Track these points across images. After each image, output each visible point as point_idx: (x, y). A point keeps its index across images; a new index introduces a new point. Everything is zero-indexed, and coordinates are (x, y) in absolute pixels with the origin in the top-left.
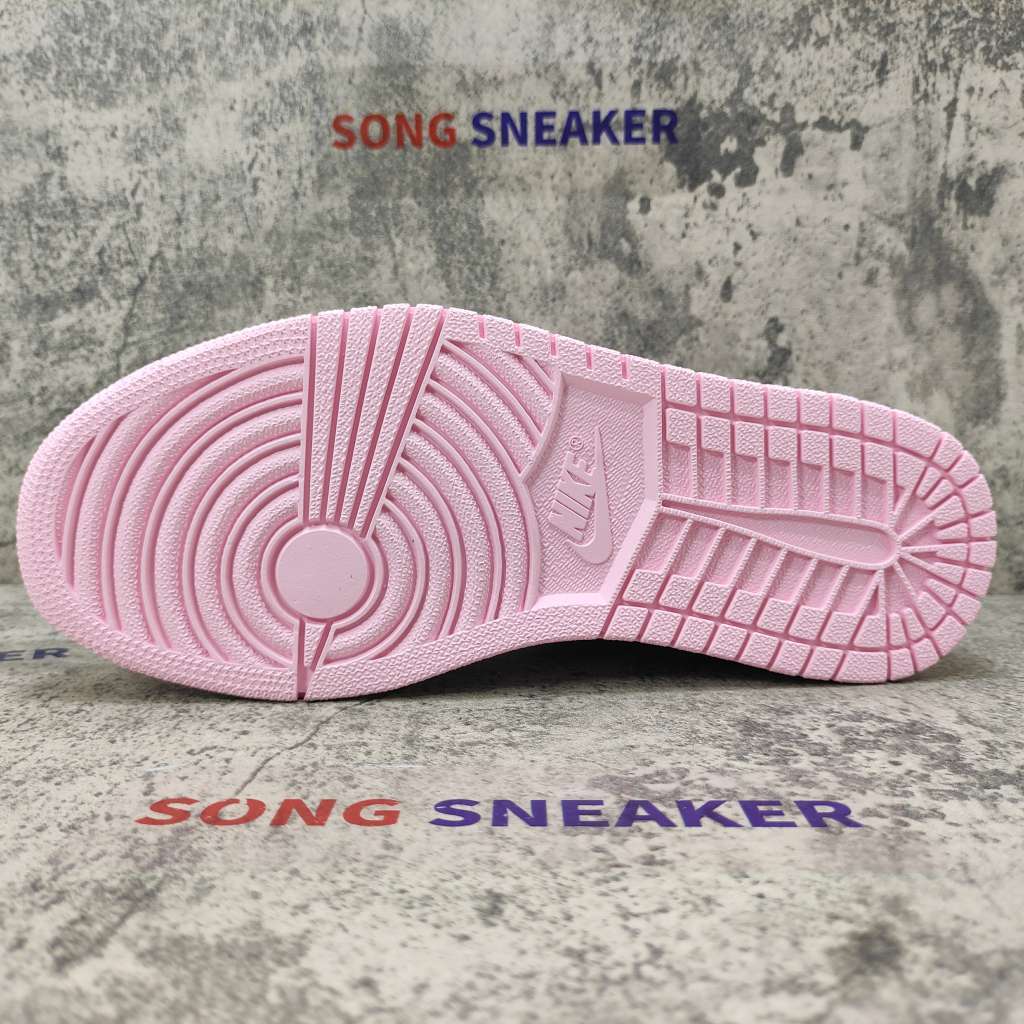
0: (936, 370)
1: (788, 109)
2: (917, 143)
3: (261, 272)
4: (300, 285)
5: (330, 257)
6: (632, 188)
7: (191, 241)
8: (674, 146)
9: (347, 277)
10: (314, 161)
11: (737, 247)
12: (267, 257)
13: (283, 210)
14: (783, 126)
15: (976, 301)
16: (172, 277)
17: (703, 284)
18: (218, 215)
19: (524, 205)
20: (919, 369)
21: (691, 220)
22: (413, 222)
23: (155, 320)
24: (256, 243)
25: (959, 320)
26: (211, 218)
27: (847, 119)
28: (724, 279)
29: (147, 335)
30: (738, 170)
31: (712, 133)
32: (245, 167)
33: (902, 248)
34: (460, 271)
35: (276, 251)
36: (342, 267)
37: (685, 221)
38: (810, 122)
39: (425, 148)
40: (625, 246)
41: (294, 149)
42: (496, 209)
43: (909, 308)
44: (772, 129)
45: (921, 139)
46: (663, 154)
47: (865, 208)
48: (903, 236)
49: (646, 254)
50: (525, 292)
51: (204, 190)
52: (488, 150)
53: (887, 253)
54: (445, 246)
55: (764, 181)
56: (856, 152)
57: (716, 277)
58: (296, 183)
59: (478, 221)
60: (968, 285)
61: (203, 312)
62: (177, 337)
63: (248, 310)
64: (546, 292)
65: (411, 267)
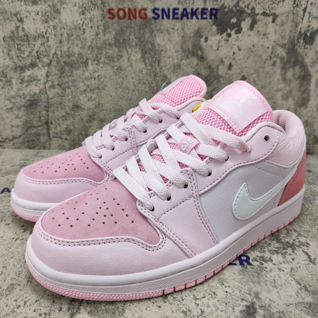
0: (291, 92)
1: (253, 9)
2: (293, 21)
3: (87, 59)
4: (99, 63)
5: (108, 55)
6: (202, 34)
7: (65, 49)
8: (216, 20)
9: (114, 61)
10: (102, 23)
11: (234, 53)
12: (89, 54)
13: (93, 39)
14: (251, 14)
15: (305, 71)
16: (60, 60)
17: (223, 65)
18: (73, 40)
19: (169, 39)
20: (286, 91)
21: (220, 45)
22: (134, 44)
23: (55, 73)
24: (85, 50)
25: (299, 77)
26: (71, 42)
27: (272, 13)
28: (229, 63)
29: (53, 78)
30: (236, 29)
31: (228, 17)
32: (81, 25)
33: (284, 55)
35: (92, 52)
36: (112, 58)
37: (218, 45)
38: (260, 14)
39: (137, 20)
40: (199, 53)
41: (96, 19)
42: (160, 40)
43: (285, 73)
44: (248, 15)
45: (294, 20)
46: (212, 23)
47: (274, 42)
48: (285, 51)
49: (206, 55)
50: (168, 66)
51: (68, 32)
52: (157, 21)
53: (280, 56)
54: (144, 52)
55: (244, 32)
56: (273, 24)
57: (227, 62)
58: (97, 31)
59: (154, 44)
60: (303, 66)
61: (70, 71)
62: (63, 79)
63: (84, 71)
64: (175, 67)
65: (133, 58)
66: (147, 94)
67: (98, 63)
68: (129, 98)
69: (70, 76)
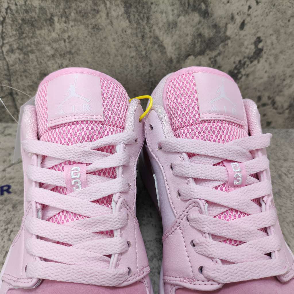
3: (52, 15)
4: (69, 20)
5: (80, 9)
9: (88, 17)
11: (250, 8)
12: (54, 8)
16: (16, 17)
17: (233, 23)
23: (12, 34)
24: (48, 3)
28: (242, 21)
29: (11, 40)
34: (134, 15)
35: (57, 6)
36: (85, 13)
40: (203, 6)
49: (212, 10)
50: (160, 25)
54: (128, 5)
57: (239, 20)
61: (31, 31)
62: (23, 41)
63: (49, 31)
64: (169, 25)
65: (114, 14)
66: (133, 59)
67: (67, 21)
68: (110, 65)
69: (32, 37)
